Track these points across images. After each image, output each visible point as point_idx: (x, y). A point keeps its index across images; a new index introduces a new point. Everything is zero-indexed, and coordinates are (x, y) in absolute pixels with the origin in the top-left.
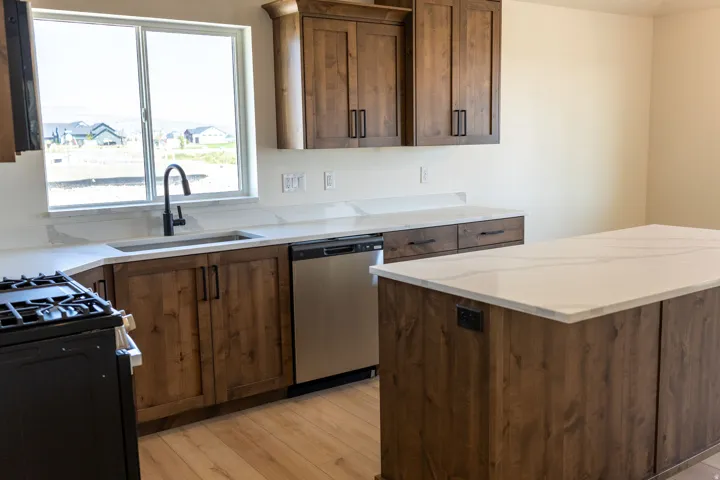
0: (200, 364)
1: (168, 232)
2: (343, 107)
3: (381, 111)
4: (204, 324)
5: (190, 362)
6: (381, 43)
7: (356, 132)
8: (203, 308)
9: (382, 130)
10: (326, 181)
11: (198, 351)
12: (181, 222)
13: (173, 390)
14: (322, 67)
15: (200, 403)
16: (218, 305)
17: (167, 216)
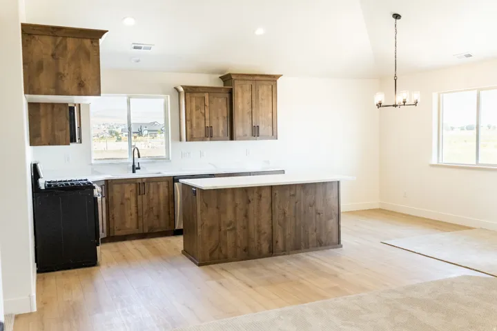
0: (138, 217)
1: (134, 172)
2: (203, 126)
3: (221, 126)
4: (139, 203)
5: (134, 216)
6: (220, 100)
7: (209, 135)
8: (139, 197)
9: (221, 135)
10: (201, 154)
11: (137, 213)
12: (139, 168)
13: (128, 226)
14: (194, 110)
15: (137, 231)
16: (145, 196)
17: (134, 166)
